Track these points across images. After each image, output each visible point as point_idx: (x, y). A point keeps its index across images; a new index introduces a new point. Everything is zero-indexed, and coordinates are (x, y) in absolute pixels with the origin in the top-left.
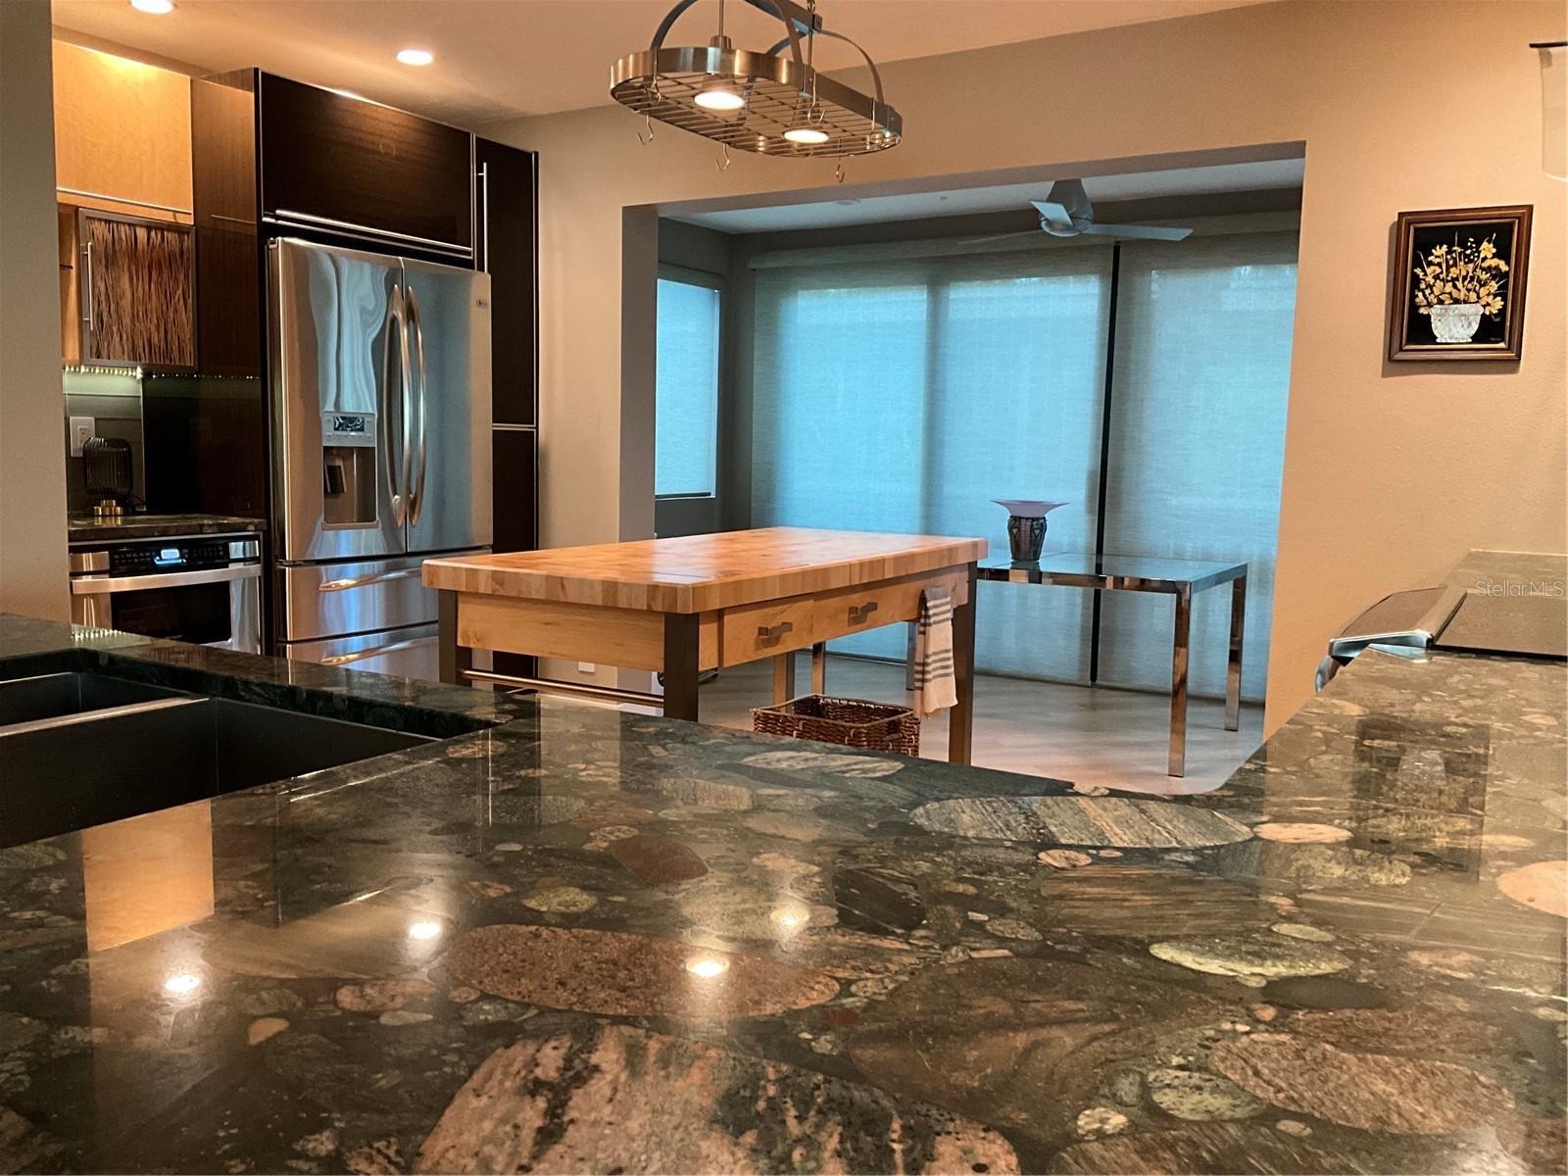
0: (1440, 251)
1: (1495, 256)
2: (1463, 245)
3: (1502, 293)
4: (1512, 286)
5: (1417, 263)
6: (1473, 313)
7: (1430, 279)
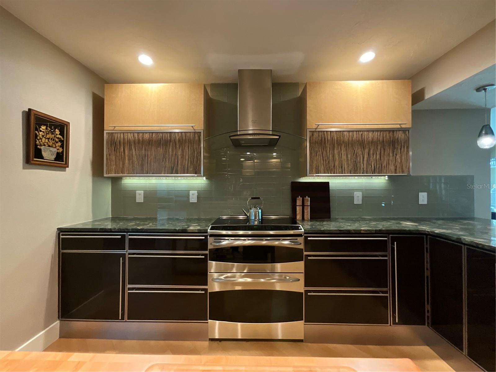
0: (44, 127)
1: (60, 134)
2: (51, 128)
3: (62, 146)
4: (65, 144)
5: (36, 129)
6: (54, 150)
7: (41, 136)
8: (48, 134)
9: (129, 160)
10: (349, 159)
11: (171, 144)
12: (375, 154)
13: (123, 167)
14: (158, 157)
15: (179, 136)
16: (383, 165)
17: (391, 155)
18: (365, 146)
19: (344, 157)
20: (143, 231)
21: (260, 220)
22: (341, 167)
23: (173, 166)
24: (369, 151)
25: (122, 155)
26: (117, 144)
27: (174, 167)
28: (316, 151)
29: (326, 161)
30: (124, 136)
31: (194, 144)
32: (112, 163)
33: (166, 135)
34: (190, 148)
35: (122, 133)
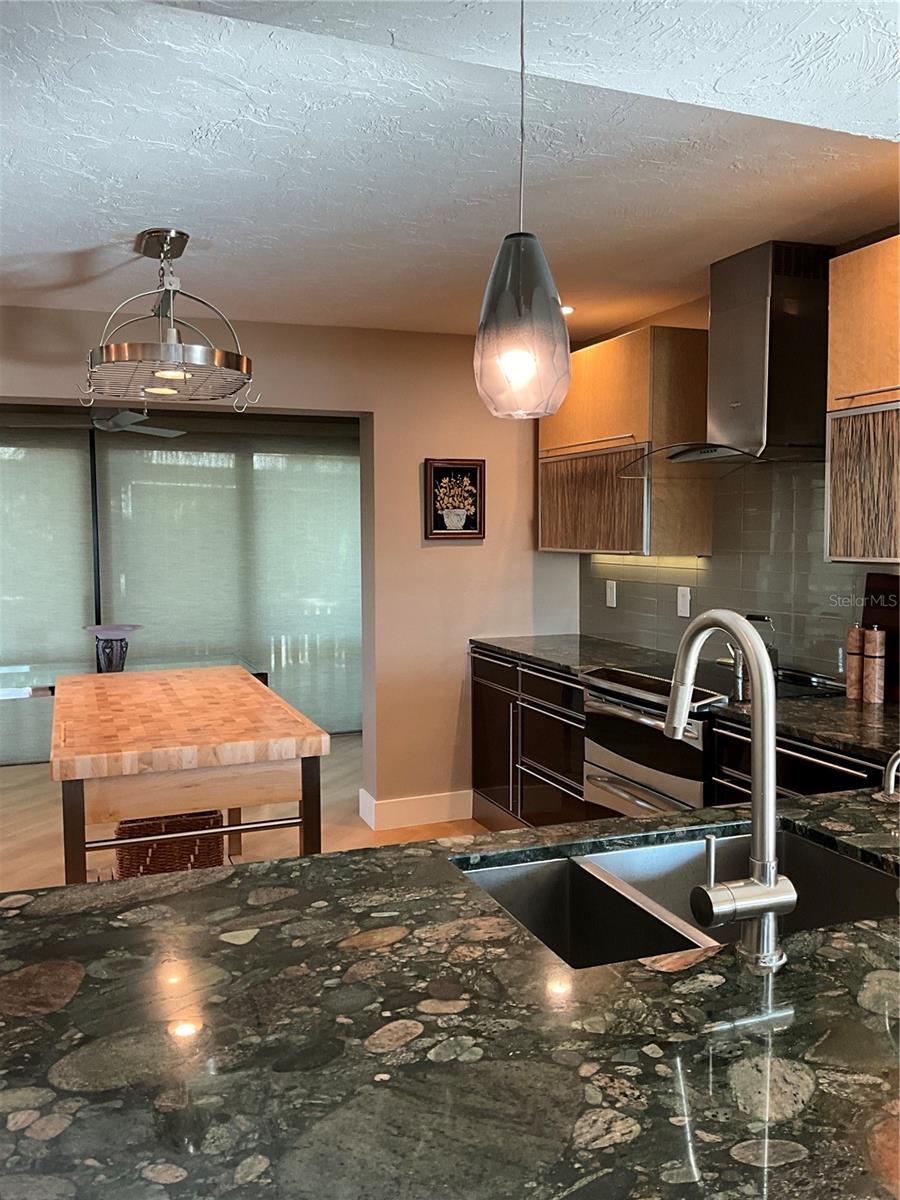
0: (446, 480)
1: (470, 484)
2: (455, 478)
3: (474, 504)
4: (479, 499)
5: (436, 487)
6: (463, 513)
7: (442, 495)
8: (453, 488)
9: (562, 517)
13: (556, 532)
23: (609, 529)
25: (555, 507)
26: (550, 485)
27: (610, 534)
28: (847, 481)
29: (869, 514)
30: (557, 469)
32: (546, 524)
34: (629, 489)
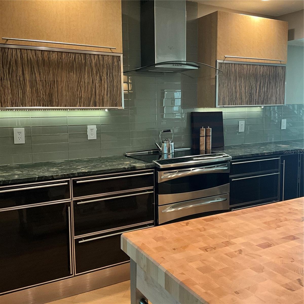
9: (32, 87)
10: (247, 91)
11: (86, 68)
12: (264, 87)
13: (23, 96)
14: (71, 85)
15: (95, 59)
16: (269, 97)
17: (274, 87)
18: (257, 79)
19: (243, 89)
20: (91, 173)
21: (173, 154)
22: (240, 98)
23: (90, 96)
24: (260, 84)
25: (21, 80)
26: (12, 64)
27: (91, 98)
28: (223, 82)
29: (230, 93)
30: (21, 54)
31: (113, 70)
32: (6, 90)
33: (80, 56)
34: (108, 75)
35: (18, 49)
